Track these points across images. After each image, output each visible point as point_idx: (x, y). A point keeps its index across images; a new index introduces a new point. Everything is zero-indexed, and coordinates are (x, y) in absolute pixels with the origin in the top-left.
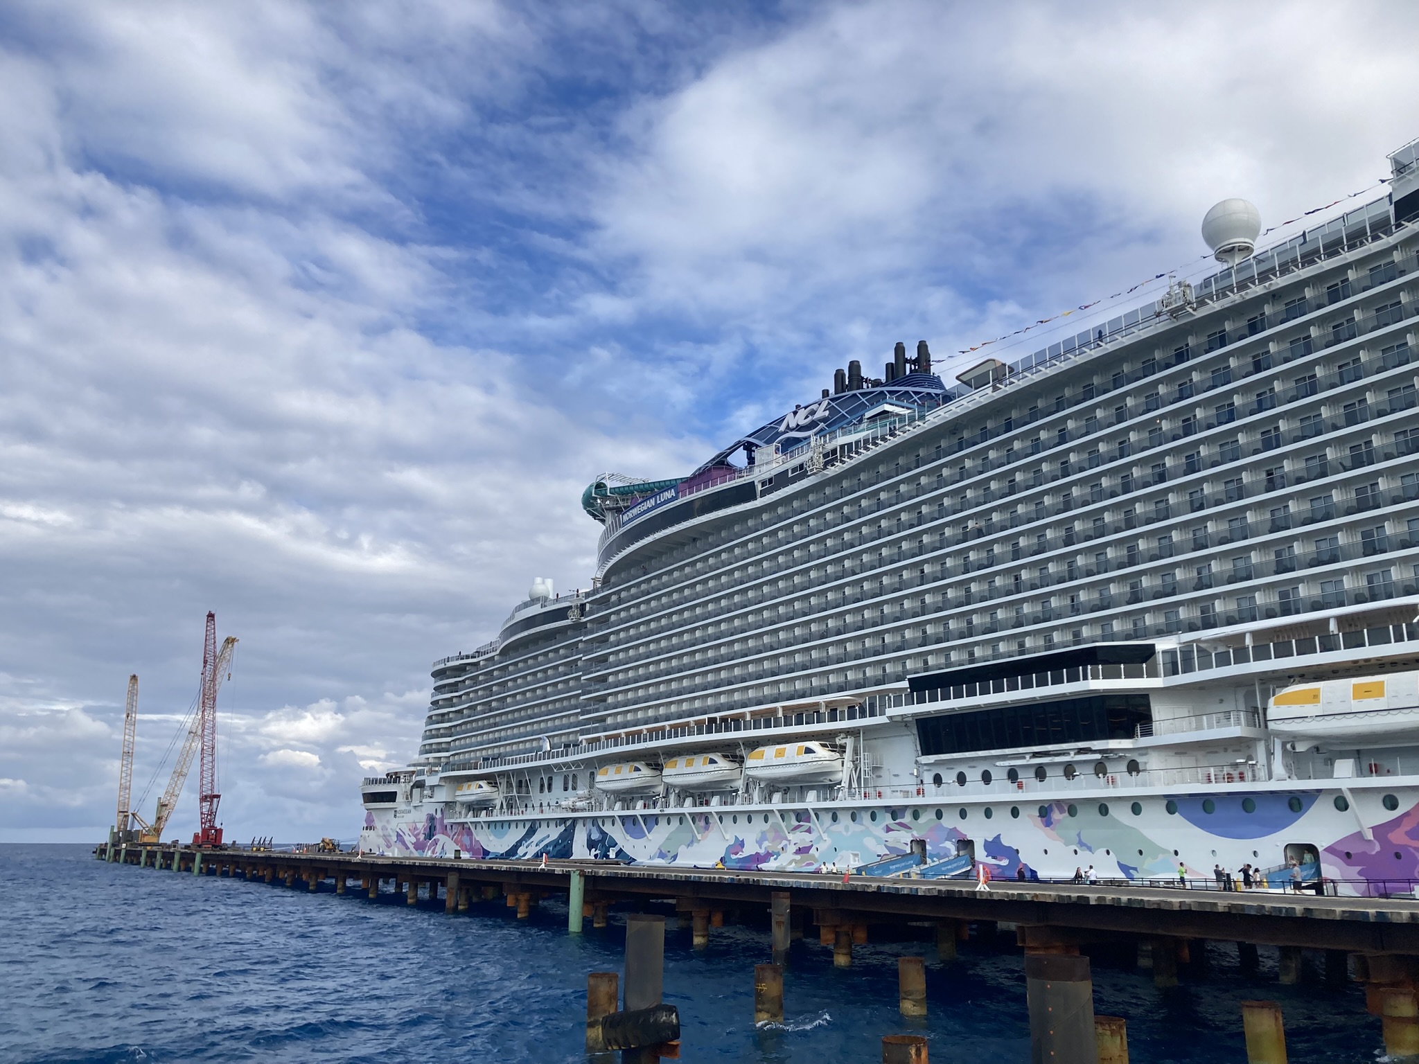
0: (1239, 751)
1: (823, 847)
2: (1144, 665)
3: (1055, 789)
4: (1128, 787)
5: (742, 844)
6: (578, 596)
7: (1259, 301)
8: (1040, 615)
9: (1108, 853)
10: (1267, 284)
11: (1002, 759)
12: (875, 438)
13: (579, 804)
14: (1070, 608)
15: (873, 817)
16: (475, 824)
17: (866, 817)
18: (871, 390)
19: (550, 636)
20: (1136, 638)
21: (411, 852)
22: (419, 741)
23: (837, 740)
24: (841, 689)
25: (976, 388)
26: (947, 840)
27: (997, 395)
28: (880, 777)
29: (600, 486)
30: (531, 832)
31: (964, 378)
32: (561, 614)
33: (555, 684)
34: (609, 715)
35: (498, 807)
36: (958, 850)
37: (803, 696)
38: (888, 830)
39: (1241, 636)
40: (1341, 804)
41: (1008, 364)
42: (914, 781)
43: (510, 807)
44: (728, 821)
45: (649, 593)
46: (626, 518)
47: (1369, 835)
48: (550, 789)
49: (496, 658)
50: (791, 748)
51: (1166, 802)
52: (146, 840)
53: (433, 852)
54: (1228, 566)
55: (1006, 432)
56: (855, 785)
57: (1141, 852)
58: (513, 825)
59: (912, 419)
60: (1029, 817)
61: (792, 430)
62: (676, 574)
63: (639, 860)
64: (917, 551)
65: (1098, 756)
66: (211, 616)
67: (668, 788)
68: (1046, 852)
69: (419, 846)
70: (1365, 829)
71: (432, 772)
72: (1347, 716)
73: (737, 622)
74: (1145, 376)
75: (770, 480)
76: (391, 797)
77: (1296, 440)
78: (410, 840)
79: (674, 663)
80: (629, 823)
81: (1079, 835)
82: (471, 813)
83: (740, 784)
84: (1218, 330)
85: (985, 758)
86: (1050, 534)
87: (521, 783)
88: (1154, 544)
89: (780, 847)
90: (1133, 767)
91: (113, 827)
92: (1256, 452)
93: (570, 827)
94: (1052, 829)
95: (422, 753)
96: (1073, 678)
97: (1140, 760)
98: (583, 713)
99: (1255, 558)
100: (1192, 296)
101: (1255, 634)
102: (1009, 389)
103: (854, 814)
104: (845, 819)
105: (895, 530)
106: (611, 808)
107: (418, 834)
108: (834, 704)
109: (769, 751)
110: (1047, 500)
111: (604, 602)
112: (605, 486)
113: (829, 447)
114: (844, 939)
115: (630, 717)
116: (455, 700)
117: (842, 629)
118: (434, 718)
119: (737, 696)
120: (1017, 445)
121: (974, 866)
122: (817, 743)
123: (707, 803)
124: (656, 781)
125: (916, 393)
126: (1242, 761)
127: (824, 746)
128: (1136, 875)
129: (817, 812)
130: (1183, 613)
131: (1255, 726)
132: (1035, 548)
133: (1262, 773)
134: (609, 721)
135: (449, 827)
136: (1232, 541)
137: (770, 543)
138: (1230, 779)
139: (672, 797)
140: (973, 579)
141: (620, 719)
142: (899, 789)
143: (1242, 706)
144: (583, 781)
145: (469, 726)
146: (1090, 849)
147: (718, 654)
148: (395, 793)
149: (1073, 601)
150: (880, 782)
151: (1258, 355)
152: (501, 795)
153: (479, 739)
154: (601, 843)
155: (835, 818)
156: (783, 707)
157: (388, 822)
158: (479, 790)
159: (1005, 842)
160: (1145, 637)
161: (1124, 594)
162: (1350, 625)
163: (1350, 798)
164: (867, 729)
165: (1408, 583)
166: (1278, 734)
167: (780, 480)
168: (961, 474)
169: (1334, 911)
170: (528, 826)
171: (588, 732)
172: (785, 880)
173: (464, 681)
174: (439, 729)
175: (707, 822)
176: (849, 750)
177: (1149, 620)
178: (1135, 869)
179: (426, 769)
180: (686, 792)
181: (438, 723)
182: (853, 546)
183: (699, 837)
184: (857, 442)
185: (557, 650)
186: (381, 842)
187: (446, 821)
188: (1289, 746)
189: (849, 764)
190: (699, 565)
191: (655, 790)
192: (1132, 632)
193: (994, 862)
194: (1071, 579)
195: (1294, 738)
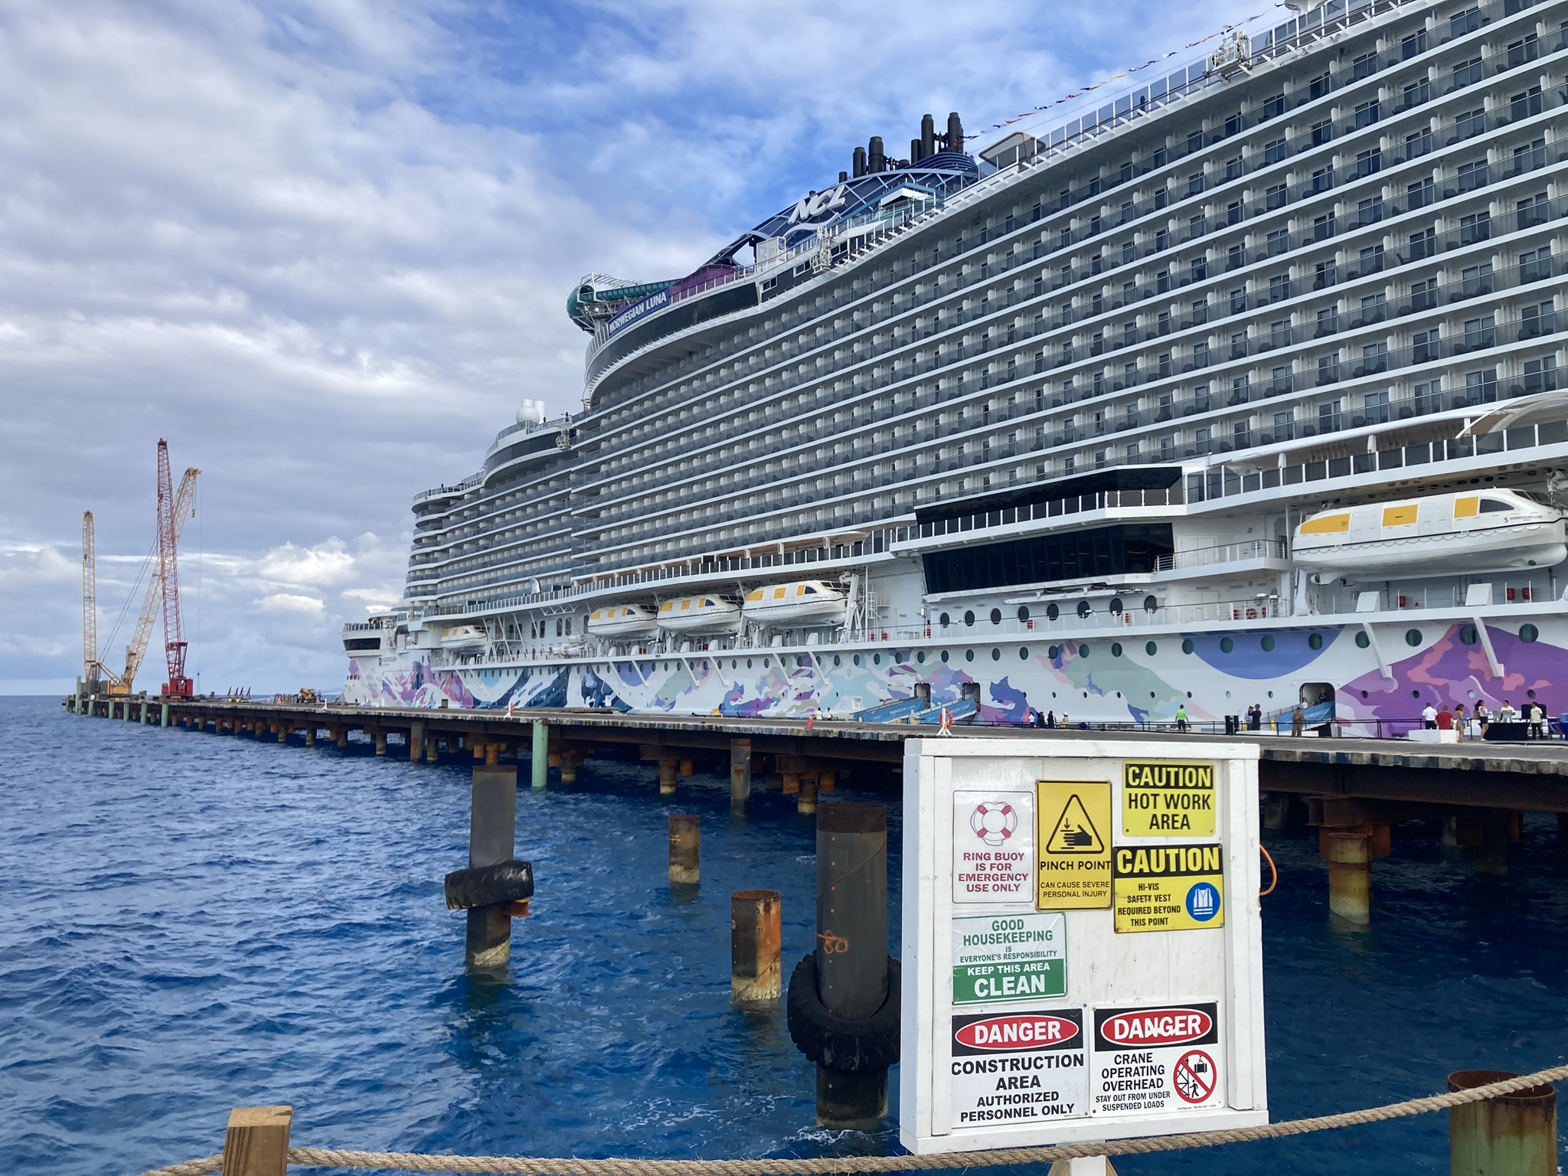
0: (1264, 584)
1: (824, 692)
2: (1167, 491)
3: (1069, 628)
4: (1144, 624)
5: (741, 690)
6: (567, 420)
7: (1325, 56)
8: (1063, 436)
9: (1119, 695)
10: (1334, 35)
11: (1012, 596)
12: (889, 229)
13: (571, 650)
14: (1094, 427)
15: (877, 660)
16: (465, 671)
17: (869, 660)
18: (894, 172)
19: (538, 466)
20: (1164, 460)
21: (399, 702)
22: (403, 585)
23: (841, 578)
24: (847, 523)
25: (1000, 168)
26: (951, 683)
27: (1024, 176)
28: (886, 617)
29: (585, 290)
30: (523, 679)
31: (988, 156)
32: (548, 441)
33: (546, 521)
34: (603, 554)
35: (487, 653)
36: (963, 693)
37: (807, 531)
38: (892, 673)
39: (1274, 457)
40: (1362, 640)
41: (1037, 137)
42: (922, 621)
43: (500, 653)
44: (727, 666)
45: (642, 417)
46: (612, 328)
47: (1388, 673)
48: (542, 634)
49: (482, 491)
50: (791, 588)
51: (1182, 641)
52: (115, 691)
53: (422, 702)
54: (1268, 377)
55: (1034, 220)
56: (858, 626)
57: (1153, 695)
58: (504, 673)
59: (929, 206)
60: (1039, 659)
61: (803, 221)
62: (671, 394)
63: (636, 708)
64: (933, 364)
65: (1113, 592)
66: (162, 444)
67: (665, 632)
68: (1054, 695)
69: (407, 696)
70: (1385, 668)
71: (413, 617)
72: (1375, 544)
73: (737, 450)
74: (1190, 152)
75: (773, 281)
76: (374, 644)
77: (1352, 228)
78: (397, 689)
79: (670, 496)
80: (625, 670)
81: (1089, 677)
82: (459, 660)
83: (739, 627)
84: (1276, 95)
85: (995, 595)
86: (1076, 342)
87: (511, 626)
88: (1190, 352)
89: (780, 692)
90: (1151, 603)
91: (79, 678)
92: (1307, 242)
93: (563, 673)
94: (1061, 671)
95: (406, 596)
96: (1089, 506)
97: (1158, 595)
98: (573, 553)
99: (1296, 367)
100: (1248, 51)
101: (1289, 454)
102: (1037, 169)
103: (857, 657)
104: (847, 662)
105: (910, 339)
106: (605, 653)
107: (405, 683)
108: (840, 540)
109: (768, 592)
110: (1075, 302)
111: (593, 427)
112: (592, 290)
113: (838, 240)
114: (808, 787)
115: (624, 556)
116: (439, 538)
117: (850, 455)
118: (417, 558)
119: (737, 533)
120: (1045, 237)
121: (979, 710)
122: (819, 582)
123: (706, 648)
124: (650, 625)
125: (944, 176)
126: (1263, 595)
127: (826, 585)
128: (1146, 719)
129: (818, 656)
130: (1215, 432)
131: (1281, 557)
132: (1061, 358)
133: (1283, 608)
134: (603, 560)
135: (437, 676)
136: (1274, 348)
137: (774, 357)
138: (1252, 614)
139: (669, 643)
140: (991, 396)
141: (613, 558)
142: (903, 629)
143: (1272, 536)
144: (577, 624)
145: (456, 566)
146: (1100, 692)
147: (717, 485)
148: (379, 639)
149: (1098, 419)
150: (886, 623)
151: (1319, 125)
152: (490, 641)
153: (467, 580)
154: (596, 691)
155: (837, 662)
156: (785, 543)
157: (373, 670)
158: (466, 636)
159: (1013, 685)
160: (1172, 459)
161: (1154, 410)
162: (1391, 444)
163: (1371, 634)
164: (873, 567)
165: (1459, 395)
166: (1303, 565)
167: (783, 281)
168: (984, 271)
169: (1294, 753)
170: (520, 673)
171: (581, 573)
172: (748, 726)
173: (448, 517)
174: (423, 570)
175: (705, 667)
176: (853, 589)
177: (1178, 440)
178: (1146, 712)
179: (408, 613)
180: (683, 636)
181: (422, 563)
182: (863, 359)
183: (697, 683)
184: (869, 235)
185: (546, 482)
186: (367, 692)
187: (433, 669)
188: (1313, 579)
189: (852, 604)
190: (696, 384)
191: (651, 634)
192: (1160, 454)
193: (1000, 706)
194: (1098, 394)
195: (1317, 570)
